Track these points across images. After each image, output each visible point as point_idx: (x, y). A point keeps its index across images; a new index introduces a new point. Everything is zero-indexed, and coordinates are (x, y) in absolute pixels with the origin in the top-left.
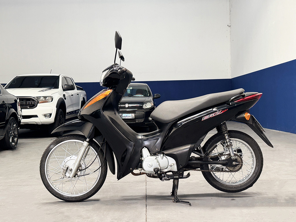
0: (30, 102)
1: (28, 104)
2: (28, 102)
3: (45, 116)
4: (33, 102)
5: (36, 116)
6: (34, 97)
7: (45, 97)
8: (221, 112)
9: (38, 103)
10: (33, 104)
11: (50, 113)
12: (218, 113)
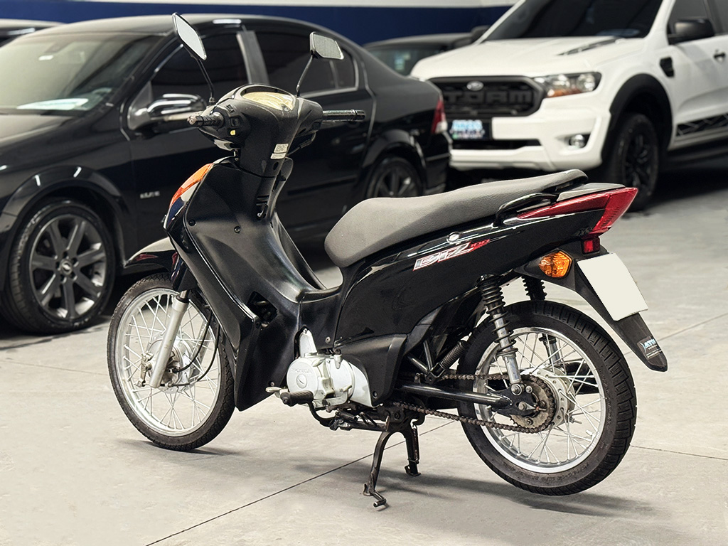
0: (520, 94)
1: (512, 99)
2: (513, 94)
3: (569, 141)
4: (528, 94)
5: (535, 143)
6: (533, 78)
7: (573, 77)
8: (468, 248)
9: (545, 95)
10: (528, 99)
11: (585, 131)
12: (458, 251)
